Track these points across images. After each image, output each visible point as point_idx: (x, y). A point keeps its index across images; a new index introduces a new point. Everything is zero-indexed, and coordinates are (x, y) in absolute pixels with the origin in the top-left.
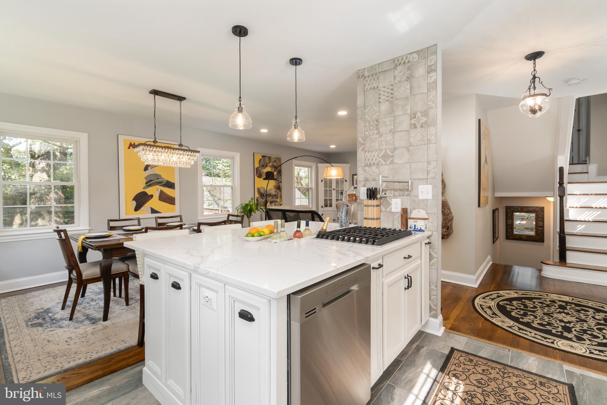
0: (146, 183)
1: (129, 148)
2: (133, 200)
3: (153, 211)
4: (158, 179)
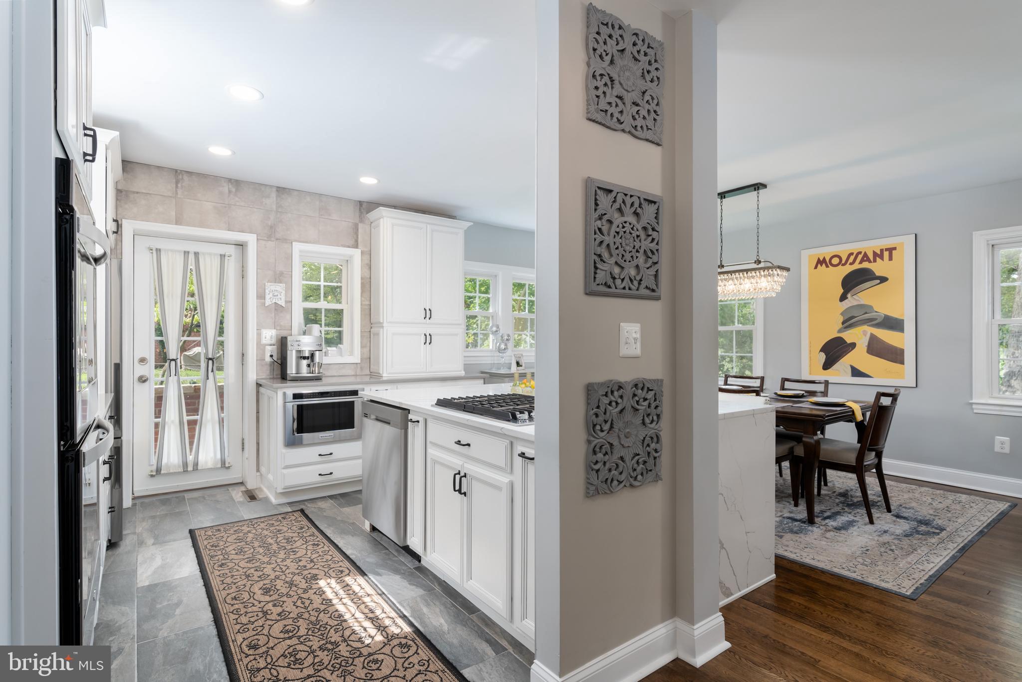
0: (843, 323)
1: (816, 267)
2: (821, 351)
3: (856, 373)
4: (866, 313)
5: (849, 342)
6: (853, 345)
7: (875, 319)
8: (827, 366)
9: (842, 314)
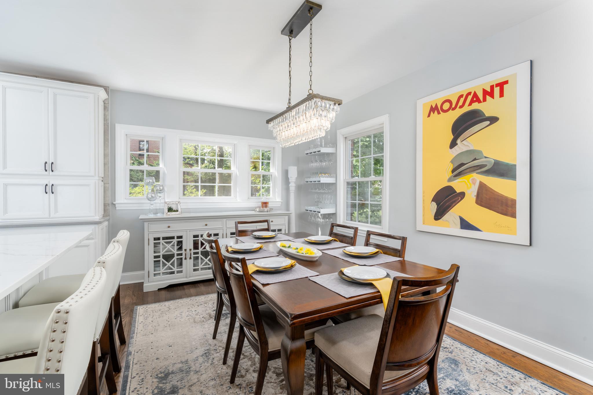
0: (453, 171)
1: (429, 116)
2: (433, 200)
4: (475, 159)
5: (458, 191)
6: (462, 195)
7: (485, 166)
8: (438, 216)
9: (452, 162)
